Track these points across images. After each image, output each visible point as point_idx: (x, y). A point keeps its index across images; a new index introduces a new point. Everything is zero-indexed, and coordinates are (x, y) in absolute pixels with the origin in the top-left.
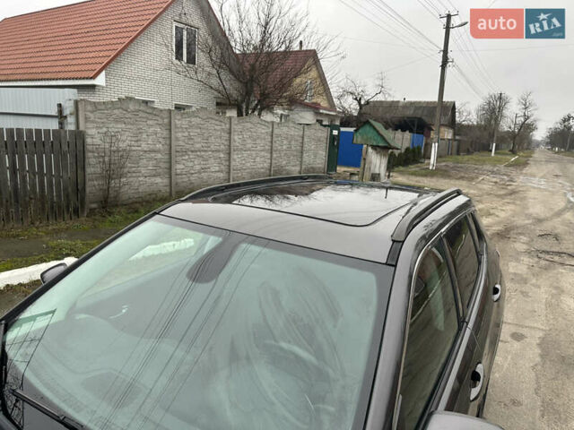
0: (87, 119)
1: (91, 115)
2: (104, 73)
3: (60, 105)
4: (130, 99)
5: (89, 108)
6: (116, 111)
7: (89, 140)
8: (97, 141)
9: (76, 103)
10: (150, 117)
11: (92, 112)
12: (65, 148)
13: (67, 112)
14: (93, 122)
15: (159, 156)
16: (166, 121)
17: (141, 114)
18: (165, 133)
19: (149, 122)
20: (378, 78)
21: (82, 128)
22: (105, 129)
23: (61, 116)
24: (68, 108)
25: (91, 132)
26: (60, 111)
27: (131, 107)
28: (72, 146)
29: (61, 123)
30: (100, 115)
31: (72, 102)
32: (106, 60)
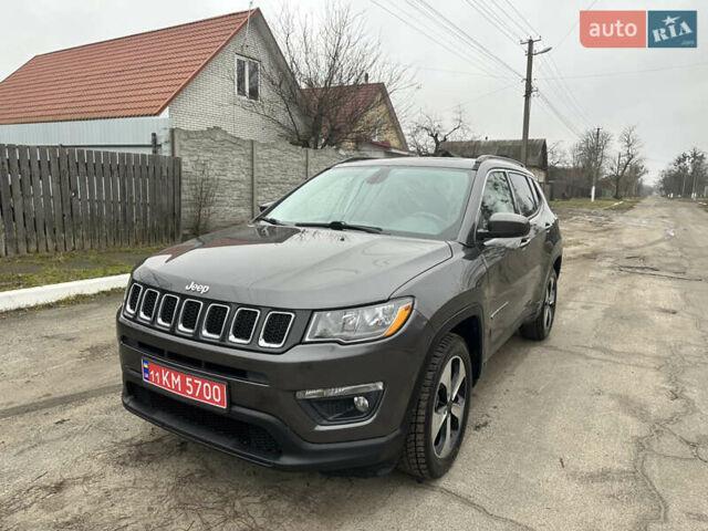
1: (182, 142)
2: (167, 109)
3: (154, 135)
4: (217, 129)
5: (183, 136)
6: (205, 140)
7: (183, 168)
8: (189, 168)
9: (172, 131)
10: (235, 147)
11: (185, 140)
12: (165, 174)
13: (161, 141)
14: (187, 150)
15: (243, 186)
16: (249, 151)
17: (227, 144)
18: (248, 164)
19: (234, 152)
20: (456, 112)
21: (177, 155)
22: (196, 158)
23: (155, 145)
24: (163, 137)
25: (185, 159)
26: (155, 140)
27: (219, 137)
28: (171, 171)
29: (155, 152)
30: (191, 144)
31: (168, 131)
32: (169, 96)
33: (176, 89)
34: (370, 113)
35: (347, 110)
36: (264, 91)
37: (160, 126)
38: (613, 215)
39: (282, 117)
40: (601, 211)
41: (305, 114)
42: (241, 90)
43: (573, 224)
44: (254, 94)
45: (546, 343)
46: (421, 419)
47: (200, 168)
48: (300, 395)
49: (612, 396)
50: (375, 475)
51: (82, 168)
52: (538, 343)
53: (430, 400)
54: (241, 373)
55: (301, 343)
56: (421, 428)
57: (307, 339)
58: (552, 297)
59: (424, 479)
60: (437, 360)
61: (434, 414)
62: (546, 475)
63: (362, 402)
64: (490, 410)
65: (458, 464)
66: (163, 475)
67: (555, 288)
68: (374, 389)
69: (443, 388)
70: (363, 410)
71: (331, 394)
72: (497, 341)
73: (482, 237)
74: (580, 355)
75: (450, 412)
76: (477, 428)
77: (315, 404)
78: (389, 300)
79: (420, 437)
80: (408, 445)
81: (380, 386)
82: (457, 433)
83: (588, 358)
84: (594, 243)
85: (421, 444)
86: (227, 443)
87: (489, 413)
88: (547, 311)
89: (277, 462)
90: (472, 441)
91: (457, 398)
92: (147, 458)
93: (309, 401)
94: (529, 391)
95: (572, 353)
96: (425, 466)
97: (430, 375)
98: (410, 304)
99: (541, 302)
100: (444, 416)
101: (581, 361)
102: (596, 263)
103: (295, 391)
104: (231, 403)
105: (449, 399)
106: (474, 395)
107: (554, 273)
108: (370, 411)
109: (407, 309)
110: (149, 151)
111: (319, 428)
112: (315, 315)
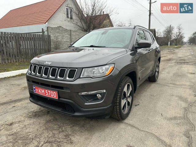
1: (51, 31)
2: (47, 23)
3: (42, 29)
4: (61, 27)
5: (51, 29)
6: (57, 30)
7: (51, 38)
8: (53, 38)
10: (66, 32)
11: (51, 30)
12: (46, 40)
13: (44, 30)
14: (52, 33)
15: (68, 43)
16: (70, 33)
17: (63, 31)
18: (70, 37)
19: (65, 33)
20: (129, 21)
21: (49, 34)
22: (55, 35)
23: (43, 32)
24: (45, 29)
25: (51, 36)
26: (43, 31)
27: (61, 29)
28: (47, 39)
29: (43, 34)
30: (53, 31)
31: (46, 28)
32: (47, 19)
33: (49, 17)
34: (105, 22)
35: (98, 21)
36: (74, 17)
37: (44, 26)
38: (175, 49)
39: (79, 24)
40: (171, 48)
41: (86, 23)
42: (68, 17)
43: (164, 52)
44: (71, 18)
45: (156, 83)
46: (118, 101)
47: (56, 38)
48: (80, 94)
49: (177, 96)
50: (104, 118)
51: (22, 38)
52: (154, 83)
53: (121, 95)
54: (62, 88)
55: (79, 78)
56: (118, 104)
57: (81, 77)
58: (158, 69)
59: (120, 120)
60: (122, 84)
61: (122, 100)
62: (157, 118)
63: (99, 96)
64: (140, 101)
65: (130, 116)
66: (42, 120)
67: (159, 67)
68: (103, 92)
69: (125, 93)
70: (100, 98)
71: (90, 93)
72: (141, 80)
73: (136, 48)
74: (167, 85)
75: (127, 100)
76: (136, 106)
77: (85, 97)
78: (107, 64)
79: (118, 107)
80: (114, 109)
81: (105, 91)
82: (129, 107)
83: (168, 86)
84: (169, 57)
85: (118, 109)
86: (59, 110)
87: (139, 102)
88: (157, 73)
89: (74, 115)
90: (134, 109)
91: (129, 96)
92: (38, 116)
93: (83, 96)
94: (151, 95)
95: (164, 85)
96: (119, 116)
97: (120, 88)
98: (113, 66)
99: (155, 70)
100: (125, 101)
101: (167, 87)
102: (170, 62)
103: (78, 93)
104: (59, 97)
105: (127, 96)
106: (135, 97)
107: (158, 62)
108: (102, 98)
109: (112, 67)
110: (42, 34)
111: (86, 104)
112: (84, 69)
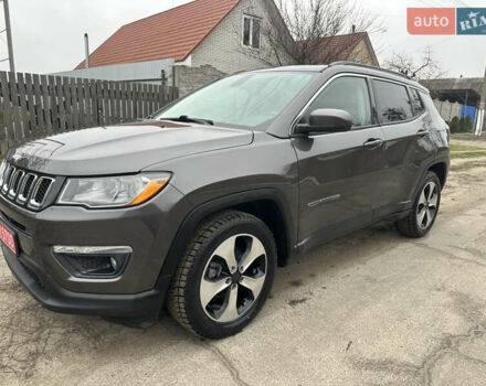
0: (180, 80)
1: (182, 77)
2: (190, 57)
3: (163, 71)
4: (209, 66)
5: (182, 71)
6: (199, 75)
9: (174, 67)
11: (183, 75)
12: (166, 98)
13: (167, 75)
14: (184, 82)
20: (425, 52)
21: (176, 85)
23: (164, 79)
24: (168, 73)
25: (182, 89)
26: (163, 75)
27: (209, 72)
29: (163, 84)
30: (188, 77)
31: (171, 68)
32: (192, 47)
33: (197, 42)
36: (264, 41)
37: (166, 64)
39: (272, 59)
42: (246, 41)
44: (256, 44)
45: (420, 241)
48: (54, 249)
49: (452, 294)
51: (106, 94)
52: (411, 240)
53: (196, 268)
55: (54, 203)
57: (60, 202)
59: (203, 338)
61: (205, 282)
64: (317, 290)
69: (220, 260)
70: (116, 269)
73: (305, 131)
74: (447, 254)
75: (236, 283)
76: (293, 303)
77: (69, 259)
78: (140, 172)
82: (250, 304)
88: (424, 212)
89: (46, 302)
91: (250, 273)
95: (440, 252)
98: (166, 179)
99: (408, 203)
100: (225, 286)
101: (443, 259)
103: (51, 245)
104: (17, 249)
105: (233, 272)
107: (436, 179)
108: (118, 271)
109: (159, 182)
110: (159, 83)
111: (73, 279)
112: (69, 181)
